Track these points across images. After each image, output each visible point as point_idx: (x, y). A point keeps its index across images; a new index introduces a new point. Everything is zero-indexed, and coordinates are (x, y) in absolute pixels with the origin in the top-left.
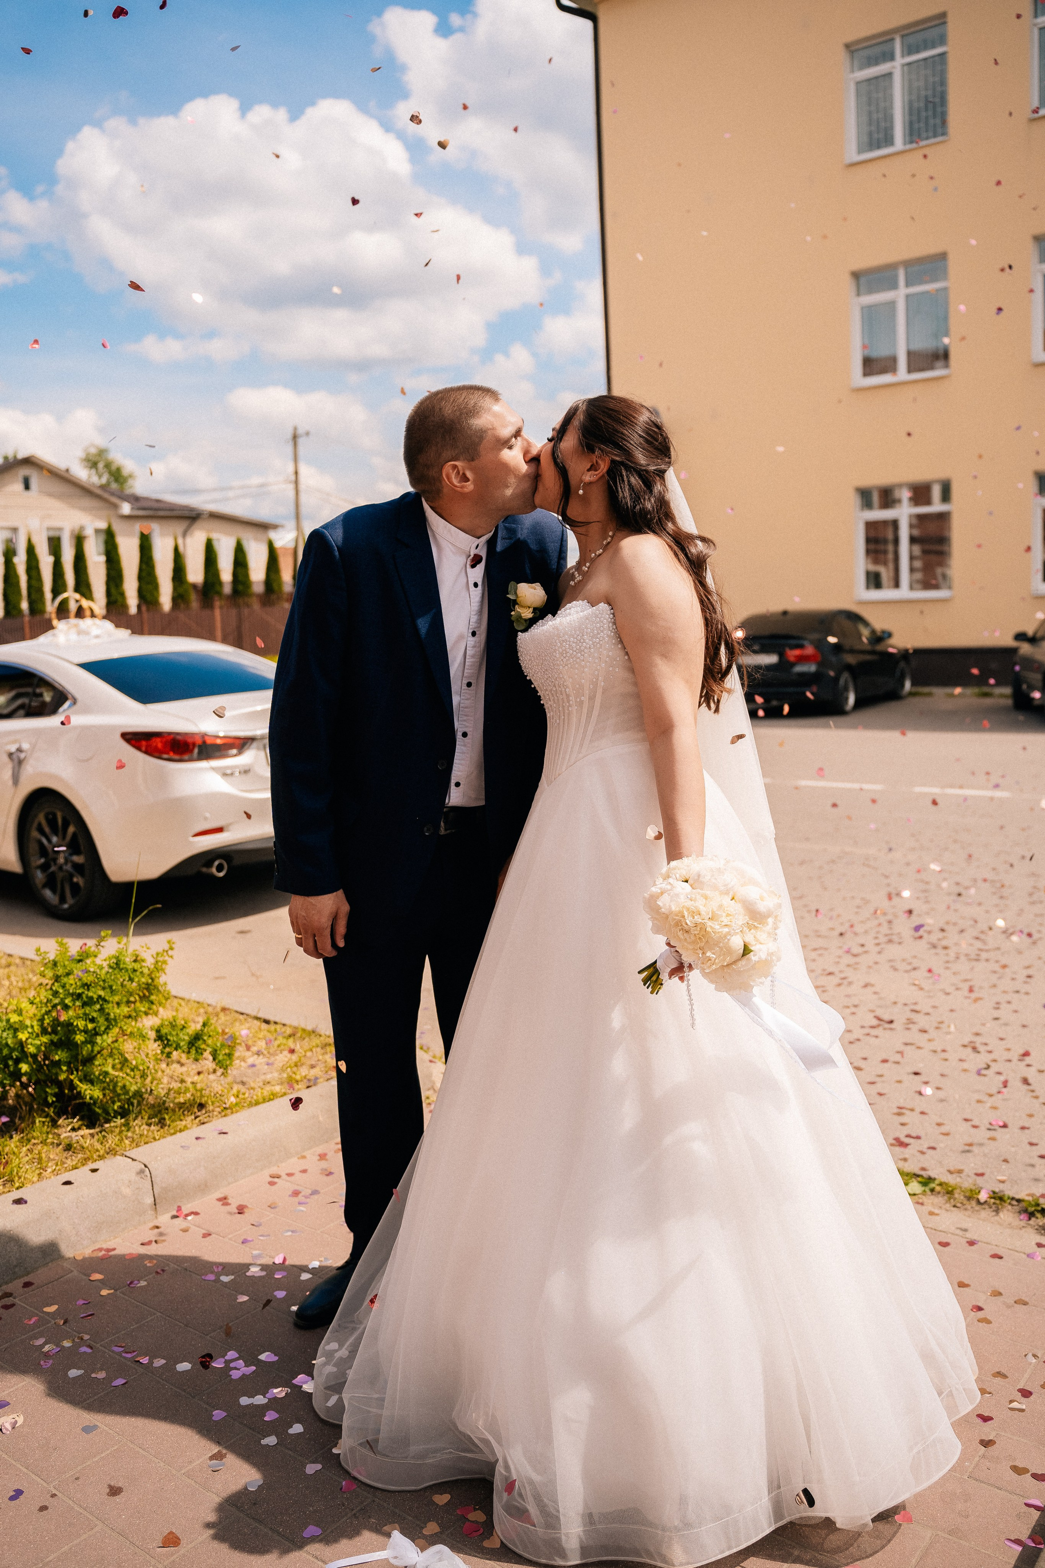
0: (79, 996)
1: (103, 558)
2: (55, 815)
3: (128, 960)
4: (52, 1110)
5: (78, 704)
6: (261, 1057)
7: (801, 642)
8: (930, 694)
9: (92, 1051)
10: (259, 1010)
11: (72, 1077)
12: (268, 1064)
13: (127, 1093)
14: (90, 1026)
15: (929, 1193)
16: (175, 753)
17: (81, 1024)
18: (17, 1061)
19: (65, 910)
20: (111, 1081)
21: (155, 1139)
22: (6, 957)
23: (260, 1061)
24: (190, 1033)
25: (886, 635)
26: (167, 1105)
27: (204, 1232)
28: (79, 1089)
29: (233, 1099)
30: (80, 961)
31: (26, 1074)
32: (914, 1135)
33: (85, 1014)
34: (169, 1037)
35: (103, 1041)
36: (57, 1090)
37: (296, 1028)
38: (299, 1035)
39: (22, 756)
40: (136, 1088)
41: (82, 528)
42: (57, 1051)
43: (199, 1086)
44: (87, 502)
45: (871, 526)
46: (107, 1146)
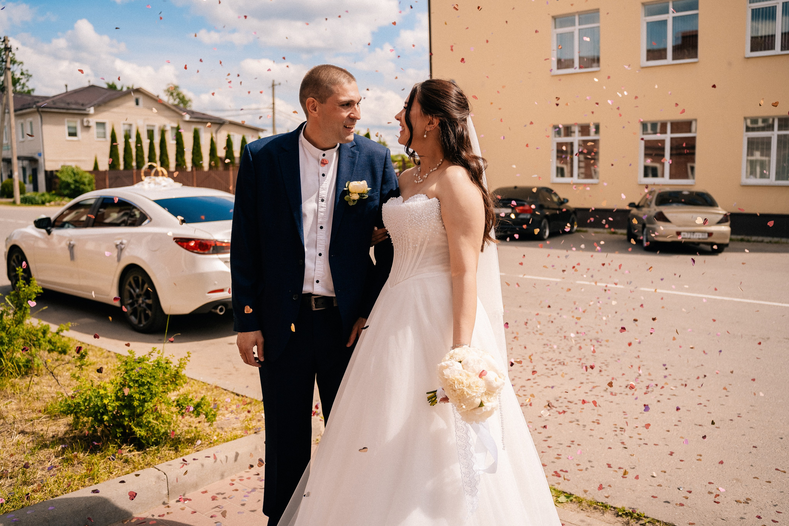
0: (137, 381)
1: (175, 142)
2: (138, 278)
3: (163, 362)
4: (119, 440)
5: (153, 221)
6: (233, 414)
7: (523, 203)
8: (586, 232)
9: (143, 410)
10: (234, 389)
11: (130, 424)
12: (236, 418)
13: (159, 433)
14: (142, 397)
15: (570, 502)
16: (201, 250)
17: (137, 396)
18: (103, 414)
19: (141, 327)
20: (152, 426)
21: (171, 458)
22: (107, 352)
23: (233, 416)
24: (195, 403)
25: (565, 201)
26: (180, 440)
27: (193, 510)
28: (134, 430)
29: (215, 438)
30: (139, 363)
31: (106, 421)
32: (564, 470)
33: (140, 391)
34: (183, 405)
35: (148, 405)
36: (122, 430)
37: (253, 399)
38: (254, 403)
39: (123, 246)
40: (164, 431)
41: (165, 126)
42: (124, 409)
43: (199, 429)
44: (167, 113)
45: (560, 145)
46: (146, 461)
